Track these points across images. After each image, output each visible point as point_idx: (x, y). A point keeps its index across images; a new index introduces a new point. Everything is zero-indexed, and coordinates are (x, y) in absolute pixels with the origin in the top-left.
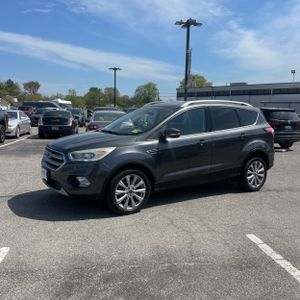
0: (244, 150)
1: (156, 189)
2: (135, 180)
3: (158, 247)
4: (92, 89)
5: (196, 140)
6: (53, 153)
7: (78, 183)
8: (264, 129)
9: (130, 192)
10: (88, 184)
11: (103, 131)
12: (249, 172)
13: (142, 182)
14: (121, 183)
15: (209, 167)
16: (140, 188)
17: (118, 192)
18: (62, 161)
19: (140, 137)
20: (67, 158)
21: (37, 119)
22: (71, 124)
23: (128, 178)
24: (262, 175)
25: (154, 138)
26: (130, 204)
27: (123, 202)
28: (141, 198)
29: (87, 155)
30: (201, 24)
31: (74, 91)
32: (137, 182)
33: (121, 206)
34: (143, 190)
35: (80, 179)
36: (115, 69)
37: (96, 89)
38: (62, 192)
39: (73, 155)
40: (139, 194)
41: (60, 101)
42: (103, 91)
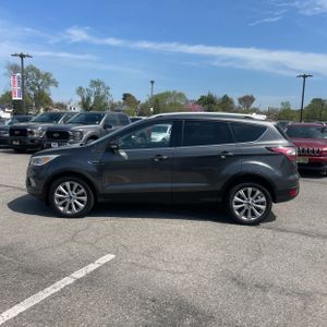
0: (224, 172)
2: (75, 187)
10: (35, 185)
13: (83, 190)
14: (60, 188)
15: (169, 185)
16: (82, 196)
23: (67, 183)
28: (82, 205)
32: (78, 189)
34: (84, 198)
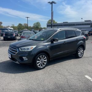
1: (50, 60)
2: (43, 57)
3: (56, 83)
4: (19, 24)
5: (63, 42)
6: (13, 48)
7: (23, 59)
8: (83, 37)
9: (42, 61)
10: (27, 59)
11: (30, 39)
12: (79, 52)
13: (46, 58)
14: (39, 59)
16: (45, 60)
17: (38, 62)
18: (17, 51)
19: (44, 41)
20: (19, 50)
21: (3, 34)
22: (14, 36)
23: (41, 56)
24: (82, 53)
25: (49, 42)
26: (42, 66)
27: (39, 65)
28: (45, 63)
29: (26, 49)
30: (56, 3)
31: (13, 25)
32: (44, 57)
33: (39, 66)
34: (46, 60)
35: (24, 58)
36: (27, 18)
37: (21, 24)
38: (17, 62)
39: (21, 49)
40: (44, 62)
41: (10, 28)
42: (23, 25)
